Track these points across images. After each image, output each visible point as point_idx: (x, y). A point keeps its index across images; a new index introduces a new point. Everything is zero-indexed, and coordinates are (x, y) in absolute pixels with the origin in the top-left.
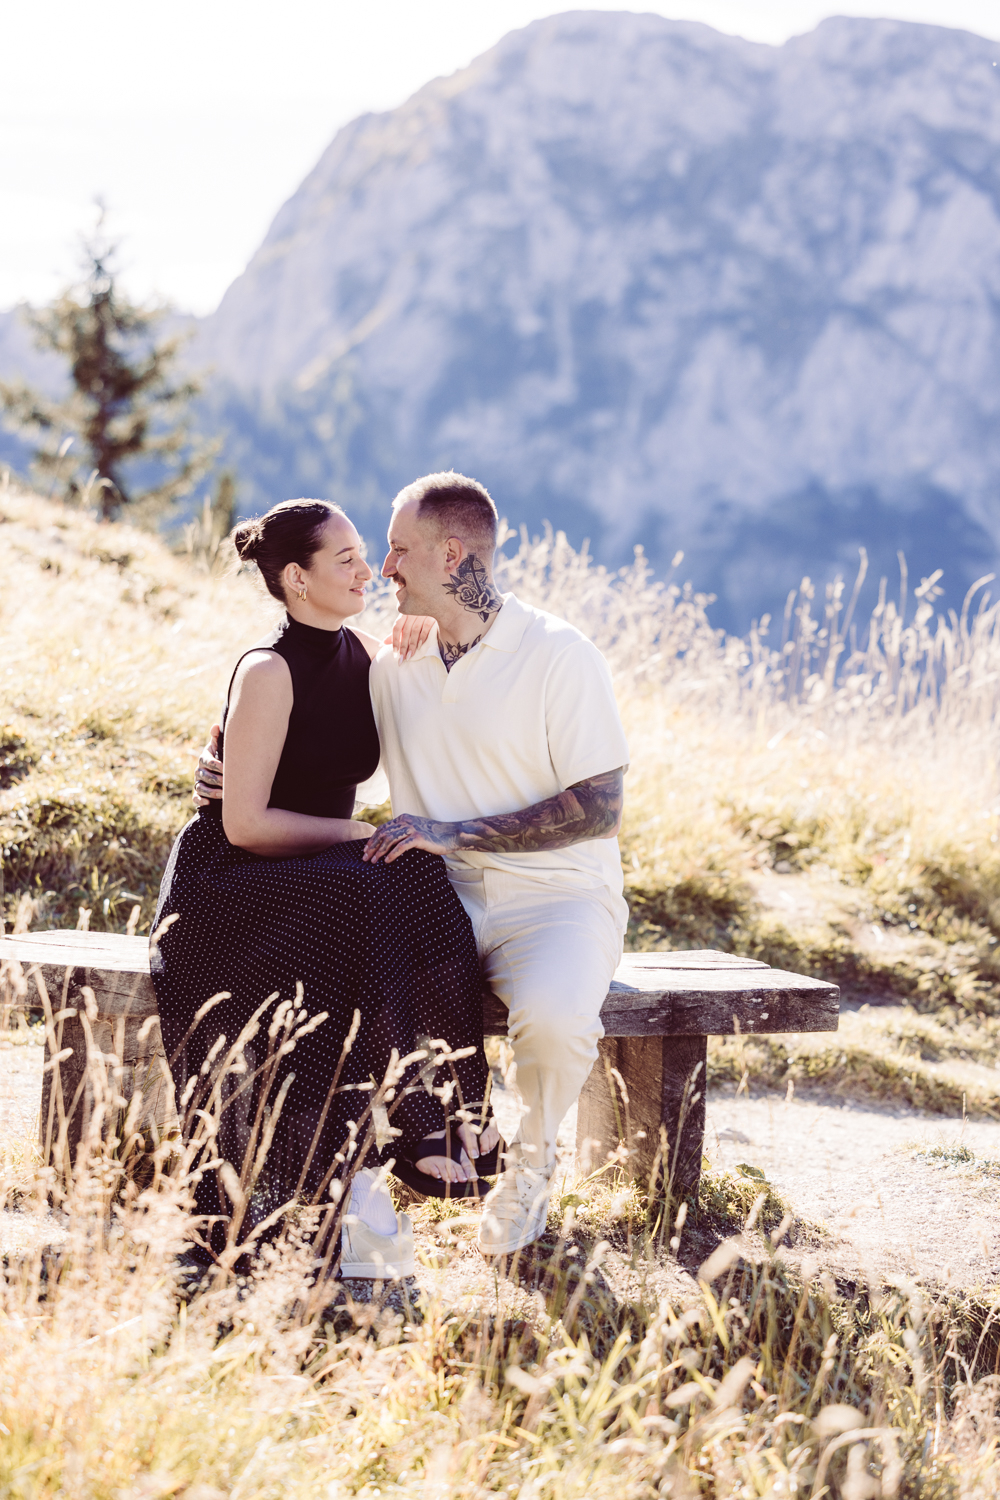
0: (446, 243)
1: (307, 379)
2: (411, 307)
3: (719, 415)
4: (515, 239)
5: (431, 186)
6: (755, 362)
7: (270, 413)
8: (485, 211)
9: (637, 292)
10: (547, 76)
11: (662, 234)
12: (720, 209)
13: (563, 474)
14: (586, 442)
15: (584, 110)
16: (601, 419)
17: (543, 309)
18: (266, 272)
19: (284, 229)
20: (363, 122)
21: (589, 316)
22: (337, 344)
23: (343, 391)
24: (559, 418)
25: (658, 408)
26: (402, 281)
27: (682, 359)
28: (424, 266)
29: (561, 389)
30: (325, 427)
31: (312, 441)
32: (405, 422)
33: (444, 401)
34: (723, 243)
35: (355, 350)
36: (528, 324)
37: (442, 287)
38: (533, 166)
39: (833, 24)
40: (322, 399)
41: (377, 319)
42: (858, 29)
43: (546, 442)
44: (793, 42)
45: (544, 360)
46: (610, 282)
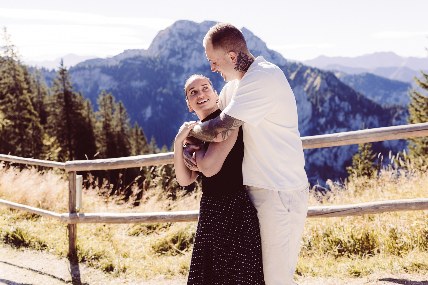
0: (169, 42)
1: (156, 55)
2: (166, 48)
3: (195, 58)
4: (175, 42)
5: (167, 37)
6: (198, 54)
7: (152, 59)
8: (173, 39)
9: (187, 47)
10: (179, 26)
11: (189, 41)
12: (195, 39)
13: (181, 64)
14: (183, 61)
15: (182, 29)
16: (184, 59)
17: (179, 48)
18: (152, 45)
19: (154, 41)
20: (161, 31)
21: (183, 49)
22: (159, 52)
23: (159, 57)
24: (180, 59)
25: (190, 57)
26: (165, 46)
27: (191, 53)
28: (167, 44)
29: (180, 56)
30: (158, 60)
31: (157, 61)
32: (165, 59)
33: (170, 57)
34: (195, 42)
35: (161, 53)
36: (177, 50)
37: (169, 46)
38: (177, 35)
39: (205, 21)
40: (158, 57)
41: (162, 50)
42: (207, 22)
43: (179, 61)
44: (202, 23)
45: (178, 53)
46: (185, 46)
